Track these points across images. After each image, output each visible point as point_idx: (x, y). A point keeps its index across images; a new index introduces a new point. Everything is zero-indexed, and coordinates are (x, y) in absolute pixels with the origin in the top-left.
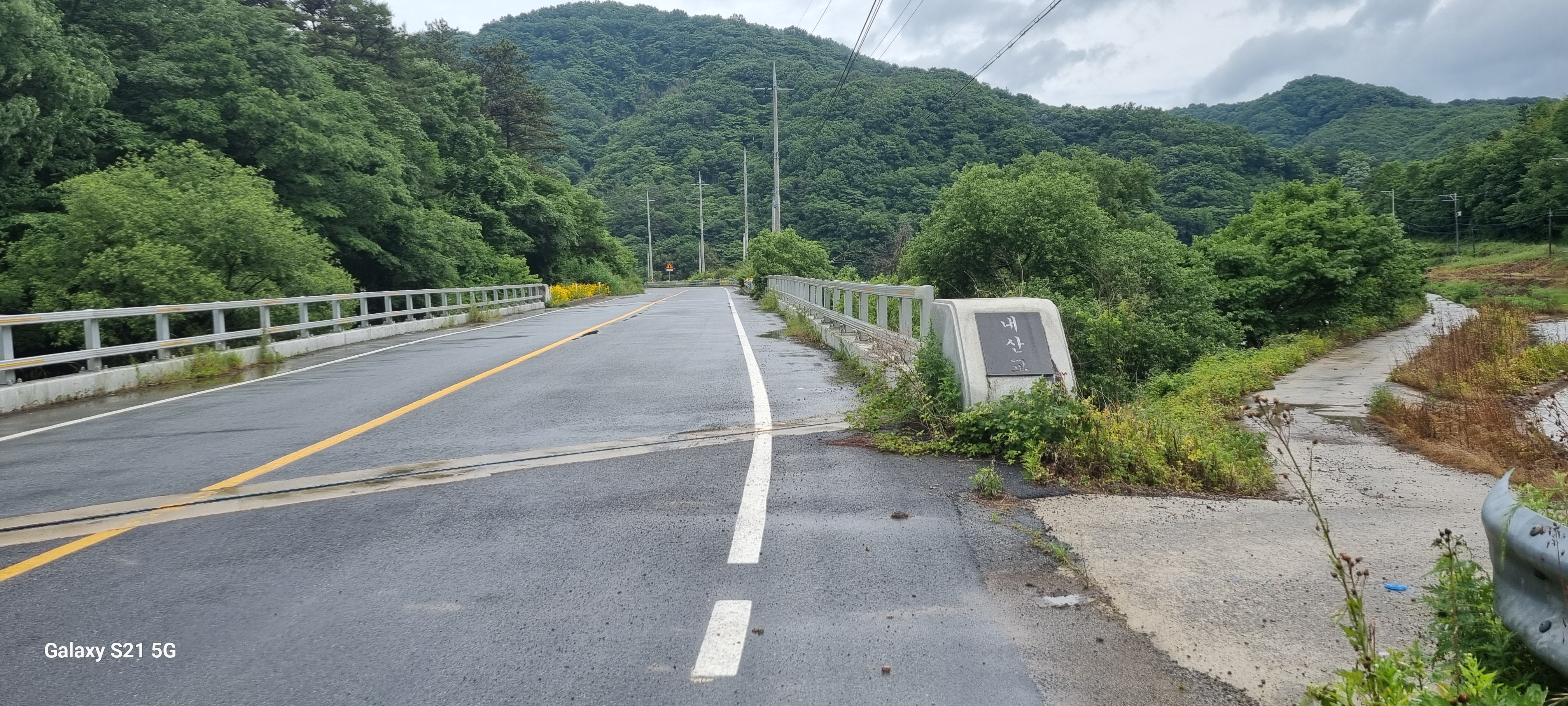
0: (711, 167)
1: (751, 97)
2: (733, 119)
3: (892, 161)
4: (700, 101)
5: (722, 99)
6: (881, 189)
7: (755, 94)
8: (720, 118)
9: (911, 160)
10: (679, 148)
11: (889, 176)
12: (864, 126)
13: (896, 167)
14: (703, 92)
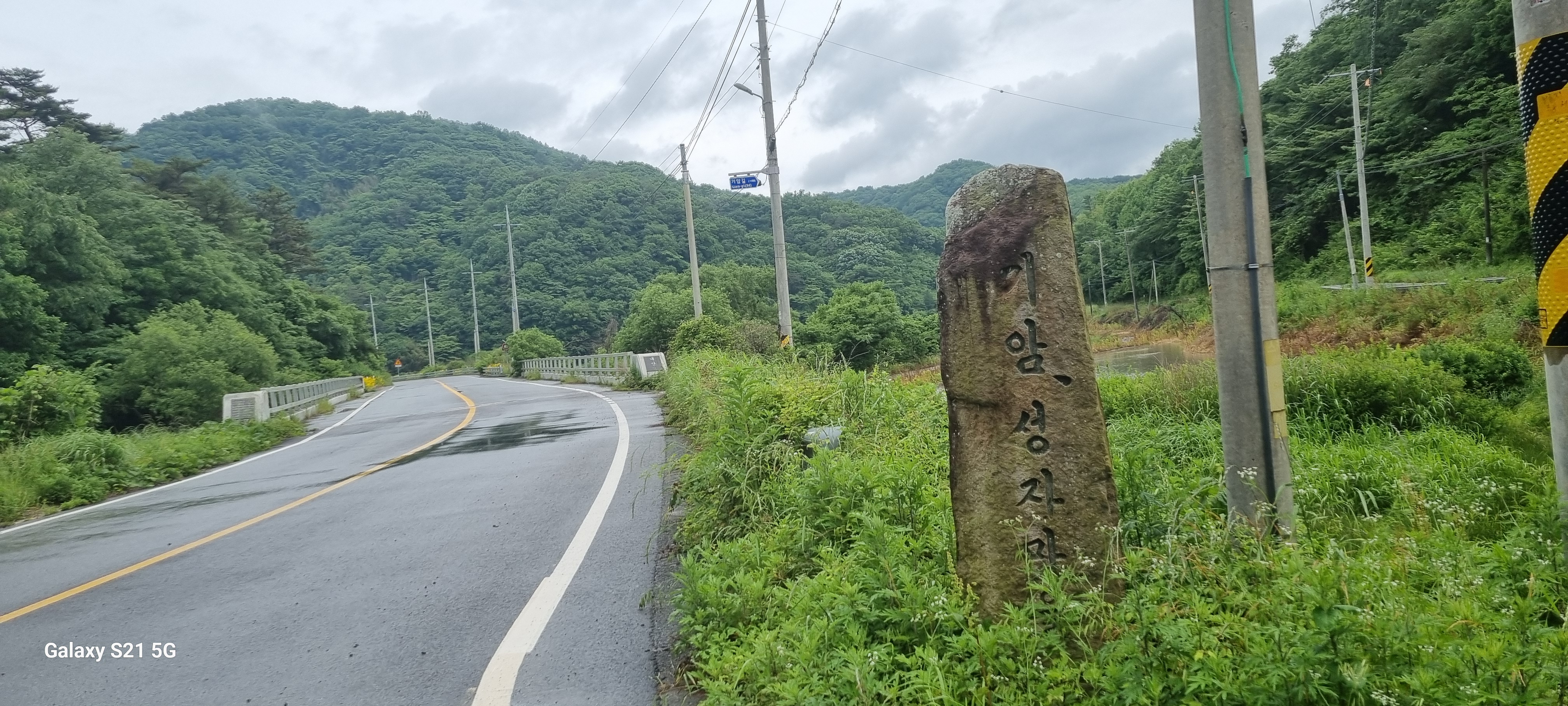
0: (409, 264)
1: (444, 194)
2: (429, 216)
3: (588, 252)
4: (392, 200)
5: (414, 197)
6: (580, 279)
7: (448, 191)
8: (414, 215)
9: (607, 251)
10: (374, 247)
11: (588, 267)
12: (560, 220)
13: (593, 258)
14: (394, 191)
